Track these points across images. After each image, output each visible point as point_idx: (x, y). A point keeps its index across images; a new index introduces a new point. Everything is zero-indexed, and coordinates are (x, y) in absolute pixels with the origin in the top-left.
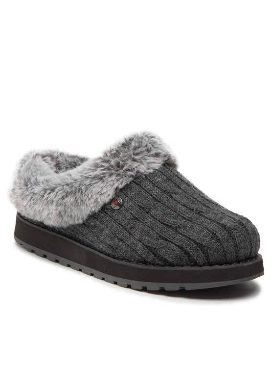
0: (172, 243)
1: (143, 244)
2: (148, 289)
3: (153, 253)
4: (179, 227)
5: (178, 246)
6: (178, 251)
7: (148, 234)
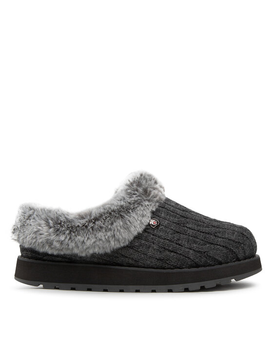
0: (218, 245)
1: (194, 250)
2: (206, 287)
3: (205, 256)
4: (216, 233)
5: (223, 247)
6: (225, 251)
7: (195, 242)
